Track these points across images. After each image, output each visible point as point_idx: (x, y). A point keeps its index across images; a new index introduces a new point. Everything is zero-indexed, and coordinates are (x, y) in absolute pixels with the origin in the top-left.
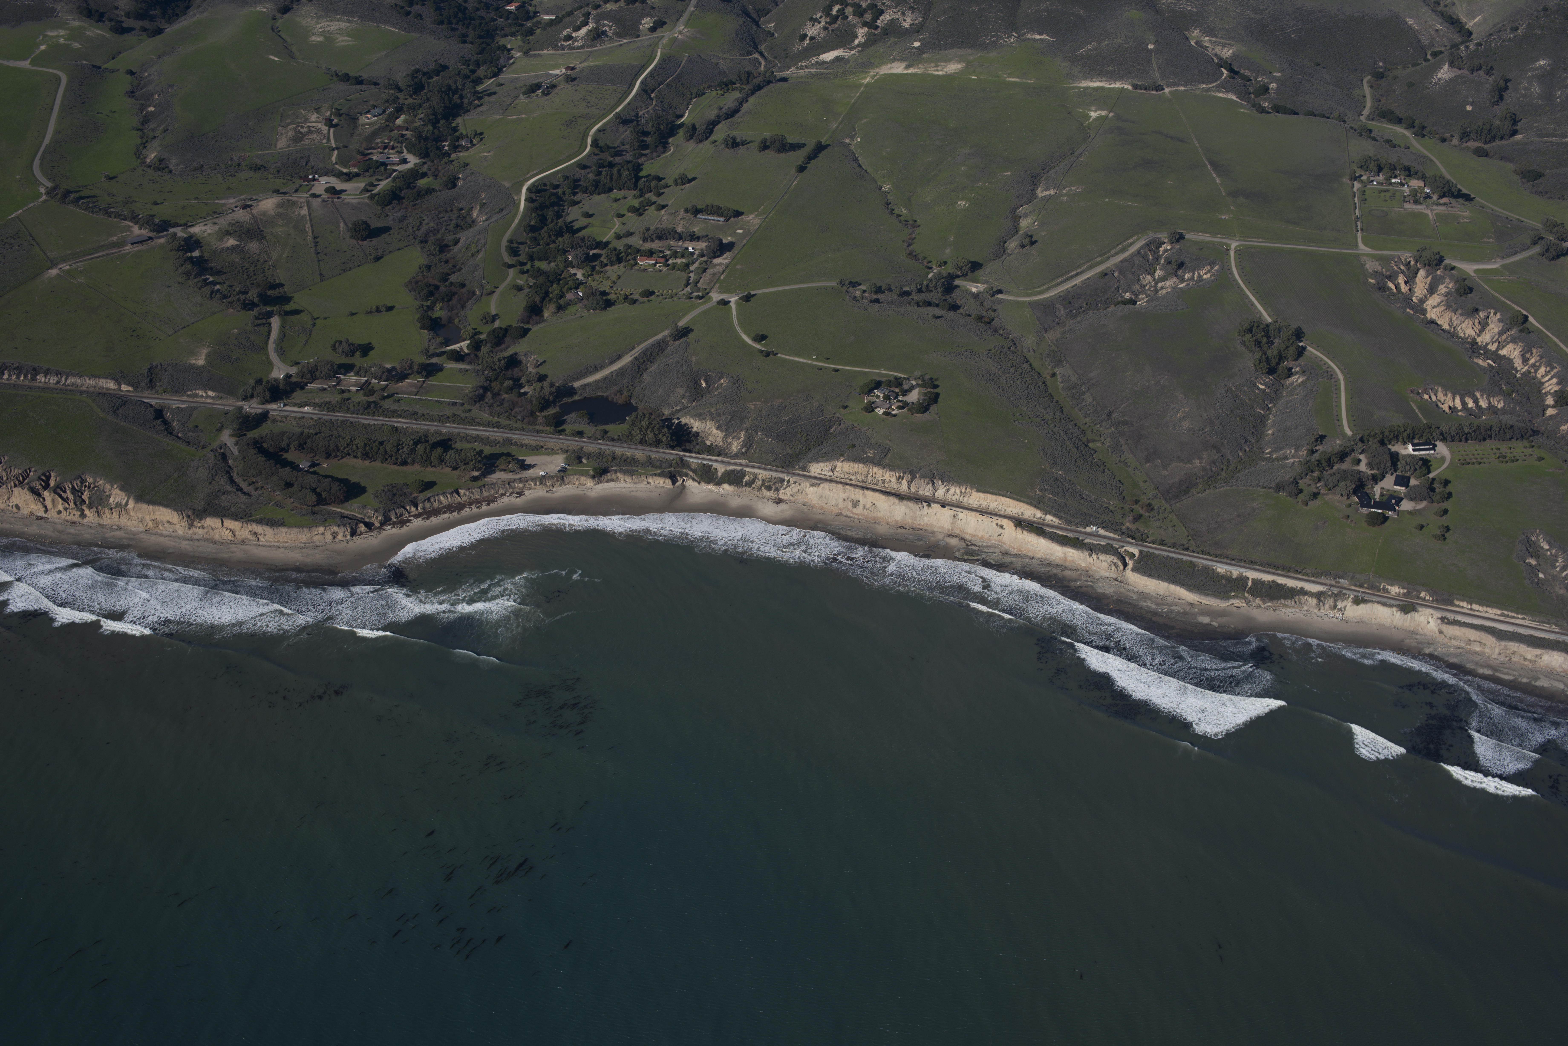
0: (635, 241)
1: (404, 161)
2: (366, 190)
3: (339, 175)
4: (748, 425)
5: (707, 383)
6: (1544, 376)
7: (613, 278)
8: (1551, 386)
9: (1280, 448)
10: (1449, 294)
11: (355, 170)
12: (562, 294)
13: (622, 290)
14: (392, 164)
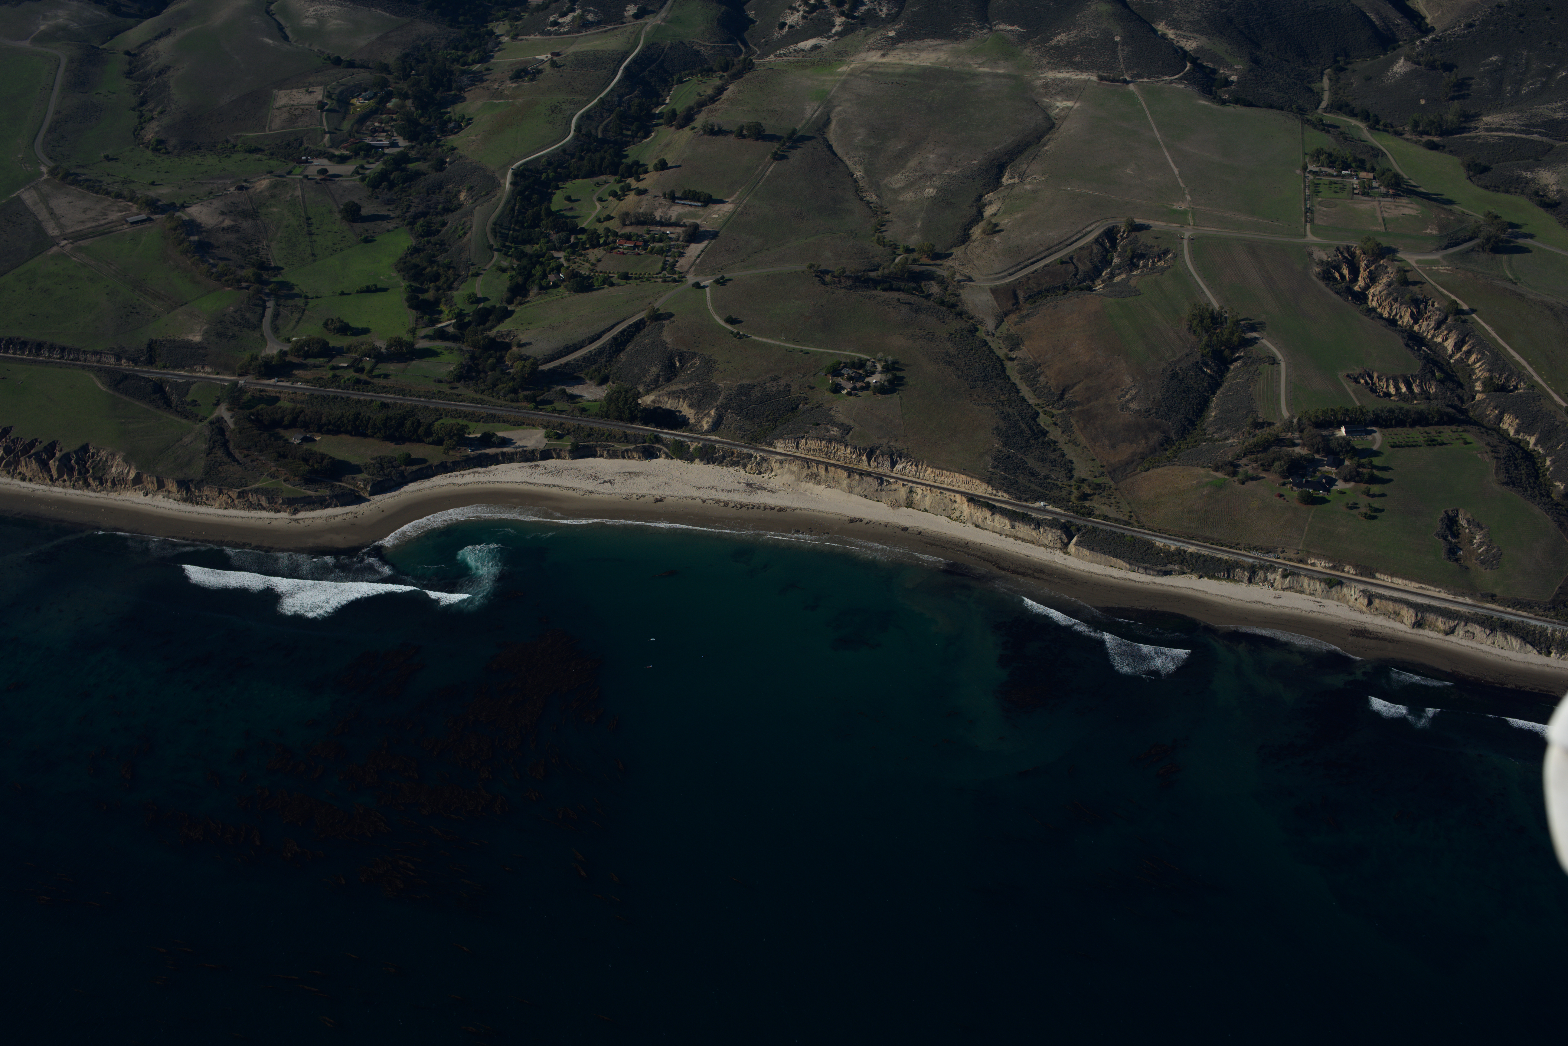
0: (615, 225)
1: (394, 145)
2: (357, 172)
3: (331, 157)
4: (718, 403)
5: (680, 363)
6: (1475, 363)
7: (593, 261)
8: (1480, 372)
9: (1221, 429)
10: (1389, 285)
11: (346, 153)
12: (545, 276)
13: (601, 272)
14: (382, 147)
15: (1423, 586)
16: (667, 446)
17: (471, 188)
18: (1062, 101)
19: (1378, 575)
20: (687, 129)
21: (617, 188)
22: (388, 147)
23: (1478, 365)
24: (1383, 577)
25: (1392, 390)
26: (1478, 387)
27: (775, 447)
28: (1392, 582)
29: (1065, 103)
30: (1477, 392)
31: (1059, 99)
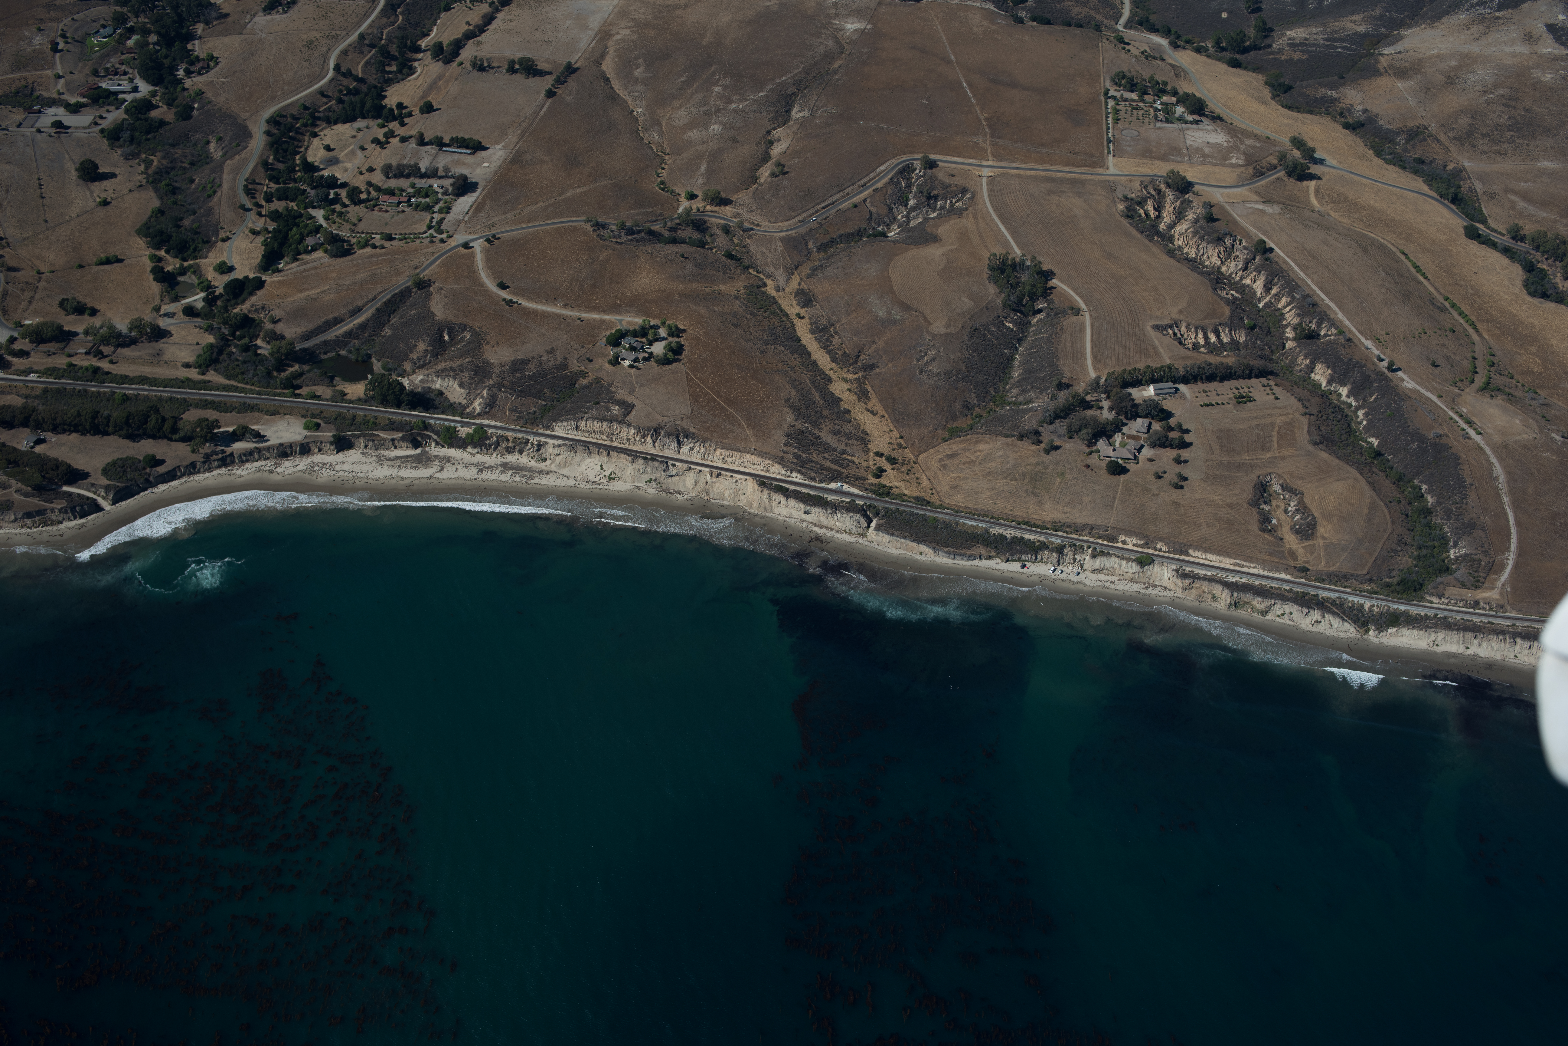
0: (377, 178)
1: (135, 89)
2: (94, 123)
3: (66, 106)
4: (491, 382)
5: (450, 336)
6: (1285, 307)
7: (354, 220)
8: (1291, 317)
9: (1025, 391)
10: (1196, 221)
11: (84, 100)
12: (301, 240)
13: (363, 233)
14: (124, 92)
15: (1238, 561)
16: (437, 433)
17: (220, 139)
18: (853, 23)
19: (1191, 552)
20: (455, 64)
21: (380, 134)
22: (130, 92)
23: (1288, 309)
24: (1196, 553)
25: (1201, 341)
26: (1289, 333)
27: (553, 430)
28: (1206, 559)
29: (855, 25)
30: (1288, 339)
31: (850, 21)
